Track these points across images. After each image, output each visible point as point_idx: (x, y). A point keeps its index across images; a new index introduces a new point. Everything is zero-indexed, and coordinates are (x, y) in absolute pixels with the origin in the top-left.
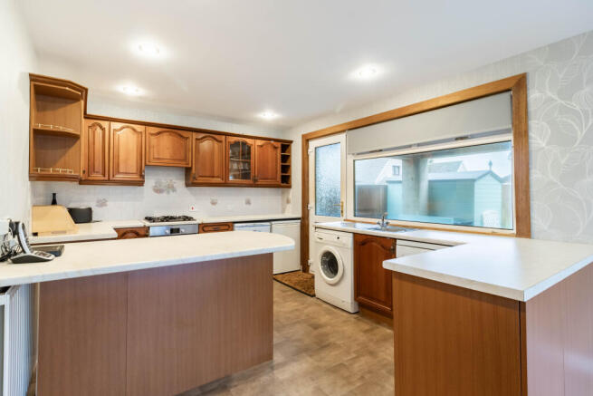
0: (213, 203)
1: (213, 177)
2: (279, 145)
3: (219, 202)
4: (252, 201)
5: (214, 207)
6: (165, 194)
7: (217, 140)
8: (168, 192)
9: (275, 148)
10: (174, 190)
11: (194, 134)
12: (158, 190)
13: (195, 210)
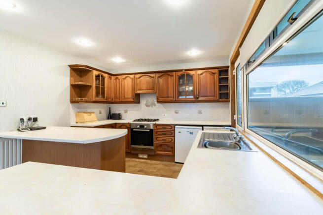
0: (176, 113)
1: (168, 97)
2: (216, 71)
3: (180, 112)
4: (203, 112)
5: (176, 114)
6: (150, 108)
7: (170, 75)
8: (152, 106)
9: (214, 73)
10: (155, 105)
11: (157, 74)
12: (147, 106)
13: (165, 116)
